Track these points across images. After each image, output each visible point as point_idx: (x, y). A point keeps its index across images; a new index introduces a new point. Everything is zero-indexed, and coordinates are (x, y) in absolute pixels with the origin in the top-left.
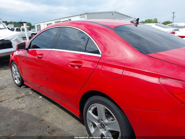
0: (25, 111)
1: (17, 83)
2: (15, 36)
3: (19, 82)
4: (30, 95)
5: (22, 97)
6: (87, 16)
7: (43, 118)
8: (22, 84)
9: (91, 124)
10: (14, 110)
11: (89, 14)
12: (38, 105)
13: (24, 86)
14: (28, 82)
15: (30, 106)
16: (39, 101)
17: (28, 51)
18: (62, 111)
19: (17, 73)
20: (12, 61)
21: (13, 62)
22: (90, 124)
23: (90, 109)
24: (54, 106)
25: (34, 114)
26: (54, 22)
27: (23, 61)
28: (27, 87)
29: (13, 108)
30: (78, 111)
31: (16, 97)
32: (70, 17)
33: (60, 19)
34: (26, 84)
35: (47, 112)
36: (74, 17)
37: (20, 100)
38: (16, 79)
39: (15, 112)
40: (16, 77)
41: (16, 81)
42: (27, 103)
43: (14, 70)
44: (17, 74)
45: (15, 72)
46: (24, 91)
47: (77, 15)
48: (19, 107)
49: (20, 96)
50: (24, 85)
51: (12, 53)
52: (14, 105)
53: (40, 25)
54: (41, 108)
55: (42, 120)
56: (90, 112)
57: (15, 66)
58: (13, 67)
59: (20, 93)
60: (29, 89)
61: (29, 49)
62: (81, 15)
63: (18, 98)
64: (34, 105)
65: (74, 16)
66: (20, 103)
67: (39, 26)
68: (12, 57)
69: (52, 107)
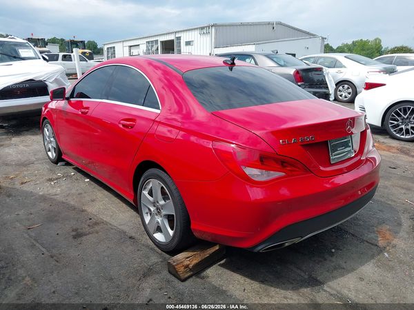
0: (59, 198)
1: (51, 156)
2: (54, 73)
3: (54, 155)
4: (71, 176)
5: (57, 179)
6: (216, 30)
7: (85, 208)
8: (59, 159)
9: (147, 210)
10: (42, 196)
11: (221, 27)
12: (80, 191)
13: (63, 163)
14: (69, 155)
15: (68, 192)
16: (83, 185)
17: (70, 103)
18: (117, 200)
19: (52, 139)
20: (45, 118)
21: (46, 120)
22: (145, 211)
23: (145, 188)
24: (106, 193)
25: (72, 203)
26: (145, 41)
27: (68, 121)
28: (68, 164)
29: (41, 193)
30: (132, 193)
31: (47, 178)
32: (179, 32)
33: (158, 35)
34: (66, 159)
35: (93, 201)
36: (188, 33)
37: (52, 183)
38: (49, 150)
39: (44, 198)
40: (50, 147)
41: (50, 153)
42: (63, 188)
43: (48, 133)
44: (51, 142)
45: (49, 137)
46: (61, 170)
47: (195, 29)
48: (50, 192)
49: (55, 177)
50: (63, 160)
51: (46, 105)
52: (43, 189)
53: (114, 47)
54: (85, 195)
55: (83, 211)
56: (145, 193)
57: (49, 126)
58: (46, 129)
59: (54, 173)
60: (71, 167)
61: (71, 99)
62: (202, 28)
63: (50, 180)
64: (74, 191)
65: (186, 30)
66: (53, 187)
67: (112, 50)
68: (45, 112)
69: (101, 194)
